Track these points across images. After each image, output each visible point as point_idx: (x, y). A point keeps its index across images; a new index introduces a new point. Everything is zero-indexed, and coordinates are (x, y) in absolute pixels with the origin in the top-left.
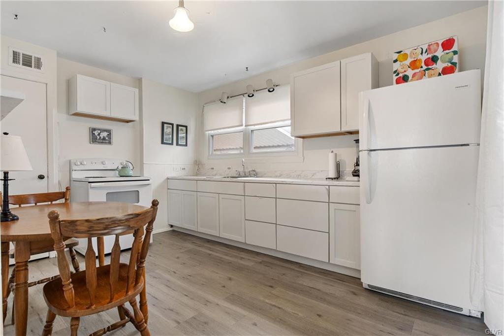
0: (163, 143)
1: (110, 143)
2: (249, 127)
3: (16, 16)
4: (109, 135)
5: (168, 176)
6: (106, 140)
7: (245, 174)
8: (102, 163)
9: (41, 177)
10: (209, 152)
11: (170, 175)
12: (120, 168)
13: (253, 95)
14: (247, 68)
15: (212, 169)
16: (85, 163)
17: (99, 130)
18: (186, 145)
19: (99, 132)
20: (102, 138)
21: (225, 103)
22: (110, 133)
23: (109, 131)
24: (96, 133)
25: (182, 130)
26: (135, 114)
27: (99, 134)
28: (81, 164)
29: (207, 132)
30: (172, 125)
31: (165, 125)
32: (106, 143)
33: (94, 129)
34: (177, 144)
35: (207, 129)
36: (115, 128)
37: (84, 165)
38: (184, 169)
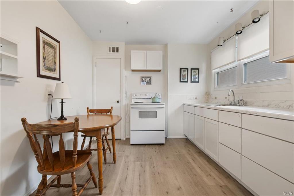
0: (181, 81)
1: (150, 84)
2: (241, 61)
3: (100, 31)
4: (150, 80)
5: (184, 103)
6: (149, 82)
7: (235, 103)
8: (146, 95)
9: (118, 102)
10: (215, 86)
11: (185, 103)
12: (153, 97)
13: (241, 32)
14: (231, 9)
15: (216, 98)
16: (137, 95)
17: (145, 77)
18: (198, 82)
19: (145, 78)
20: (147, 81)
21: (221, 45)
22: (151, 79)
23: (150, 78)
24: (144, 79)
25: (195, 72)
26: (160, 66)
27: (145, 80)
28: (135, 95)
29: (214, 71)
30: (187, 69)
31: (182, 70)
32: (148, 84)
33: (143, 77)
34: (191, 82)
35: (213, 69)
36: (153, 75)
37: (137, 96)
38: (197, 98)
